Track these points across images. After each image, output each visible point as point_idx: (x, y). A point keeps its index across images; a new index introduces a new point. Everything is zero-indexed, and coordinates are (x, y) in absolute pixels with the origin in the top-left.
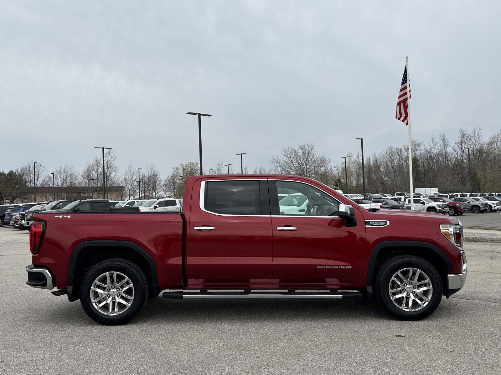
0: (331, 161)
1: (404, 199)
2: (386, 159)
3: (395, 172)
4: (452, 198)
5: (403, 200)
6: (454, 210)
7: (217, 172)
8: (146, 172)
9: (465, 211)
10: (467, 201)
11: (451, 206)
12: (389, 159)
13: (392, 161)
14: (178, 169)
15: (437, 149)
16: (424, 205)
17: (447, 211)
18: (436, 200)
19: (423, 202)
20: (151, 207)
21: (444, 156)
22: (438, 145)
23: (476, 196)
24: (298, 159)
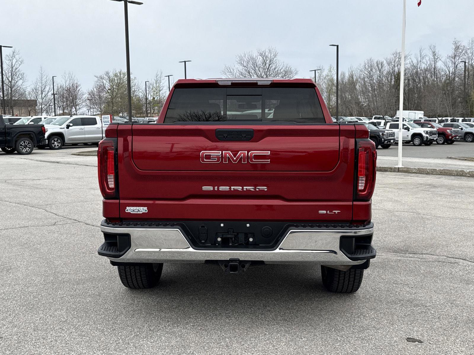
0: (298, 72)
1: (385, 123)
2: (364, 75)
3: (374, 90)
4: (442, 123)
5: (382, 124)
6: (443, 138)
7: (155, 85)
8: (62, 82)
9: (457, 139)
10: (460, 128)
11: (441, 133)
12: (367, 74)
13: (371, 77)
14: (102, 78)
15: (425, 63)
16: (409, 131)
17: (435, 139)
18: (422, 125)
19: (408, 127)
20: (62, 126)
21: (433, 73)
22: (427, 58)
23: (470, 121)
24: (257, 69)
